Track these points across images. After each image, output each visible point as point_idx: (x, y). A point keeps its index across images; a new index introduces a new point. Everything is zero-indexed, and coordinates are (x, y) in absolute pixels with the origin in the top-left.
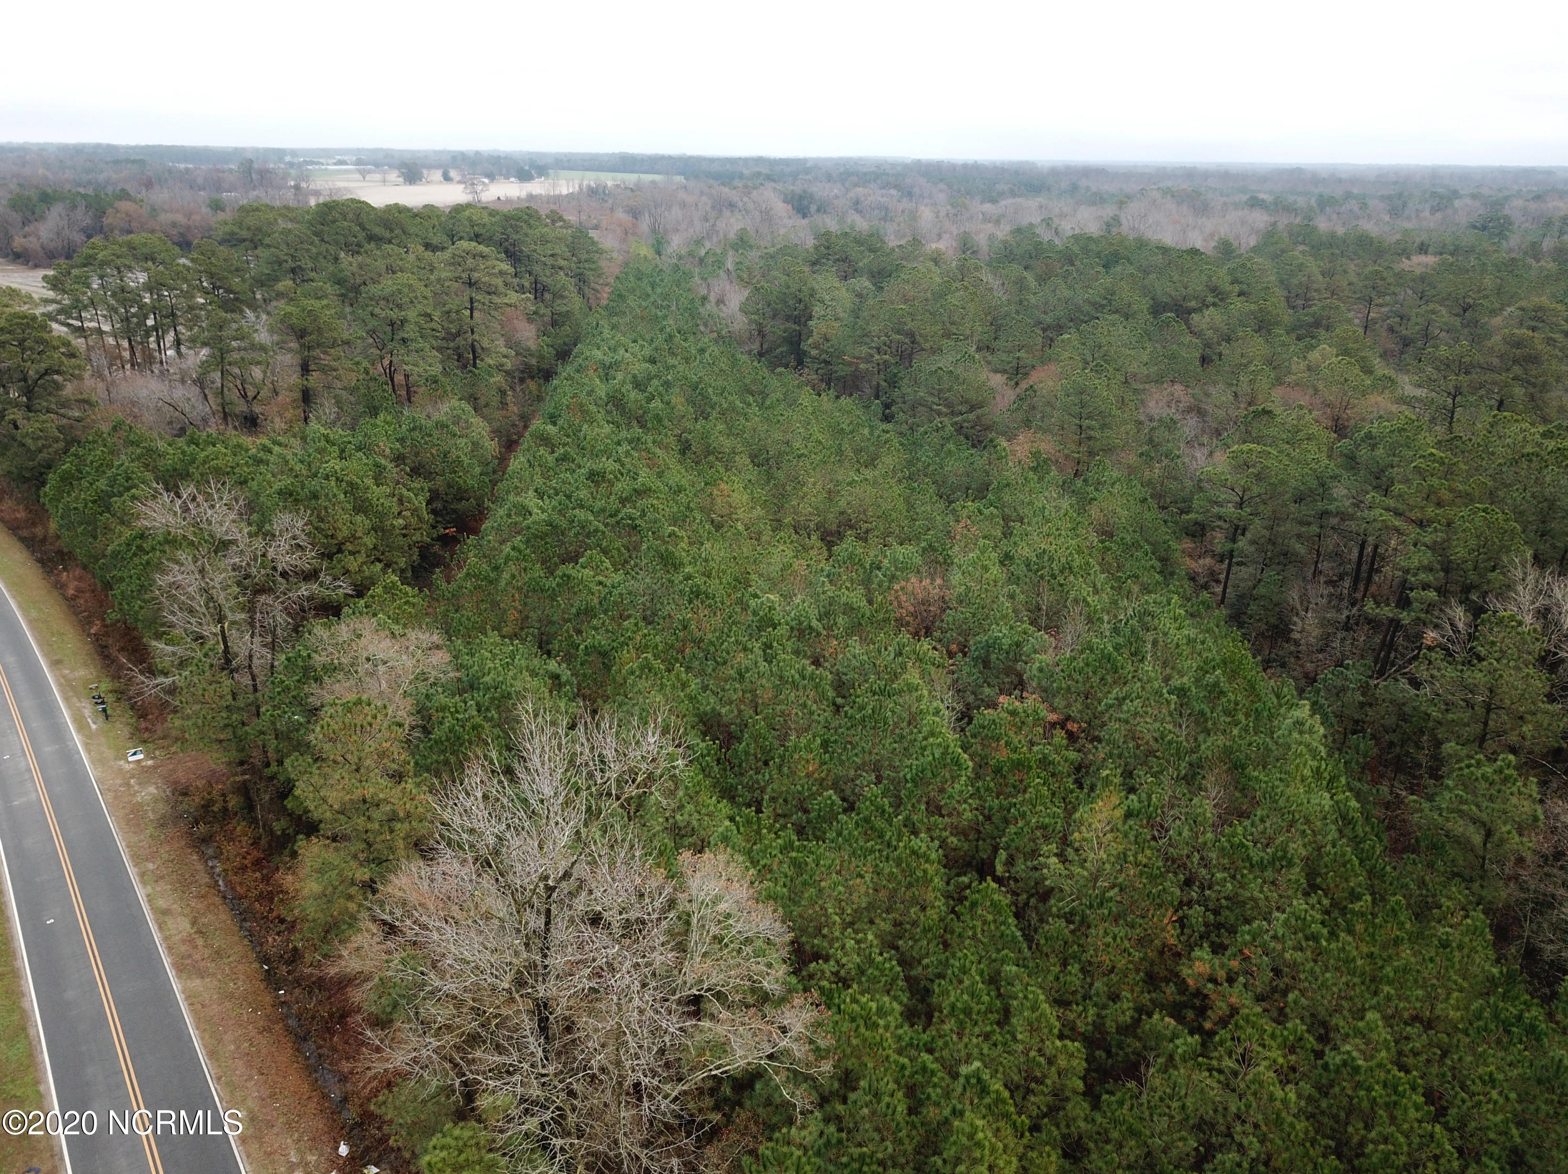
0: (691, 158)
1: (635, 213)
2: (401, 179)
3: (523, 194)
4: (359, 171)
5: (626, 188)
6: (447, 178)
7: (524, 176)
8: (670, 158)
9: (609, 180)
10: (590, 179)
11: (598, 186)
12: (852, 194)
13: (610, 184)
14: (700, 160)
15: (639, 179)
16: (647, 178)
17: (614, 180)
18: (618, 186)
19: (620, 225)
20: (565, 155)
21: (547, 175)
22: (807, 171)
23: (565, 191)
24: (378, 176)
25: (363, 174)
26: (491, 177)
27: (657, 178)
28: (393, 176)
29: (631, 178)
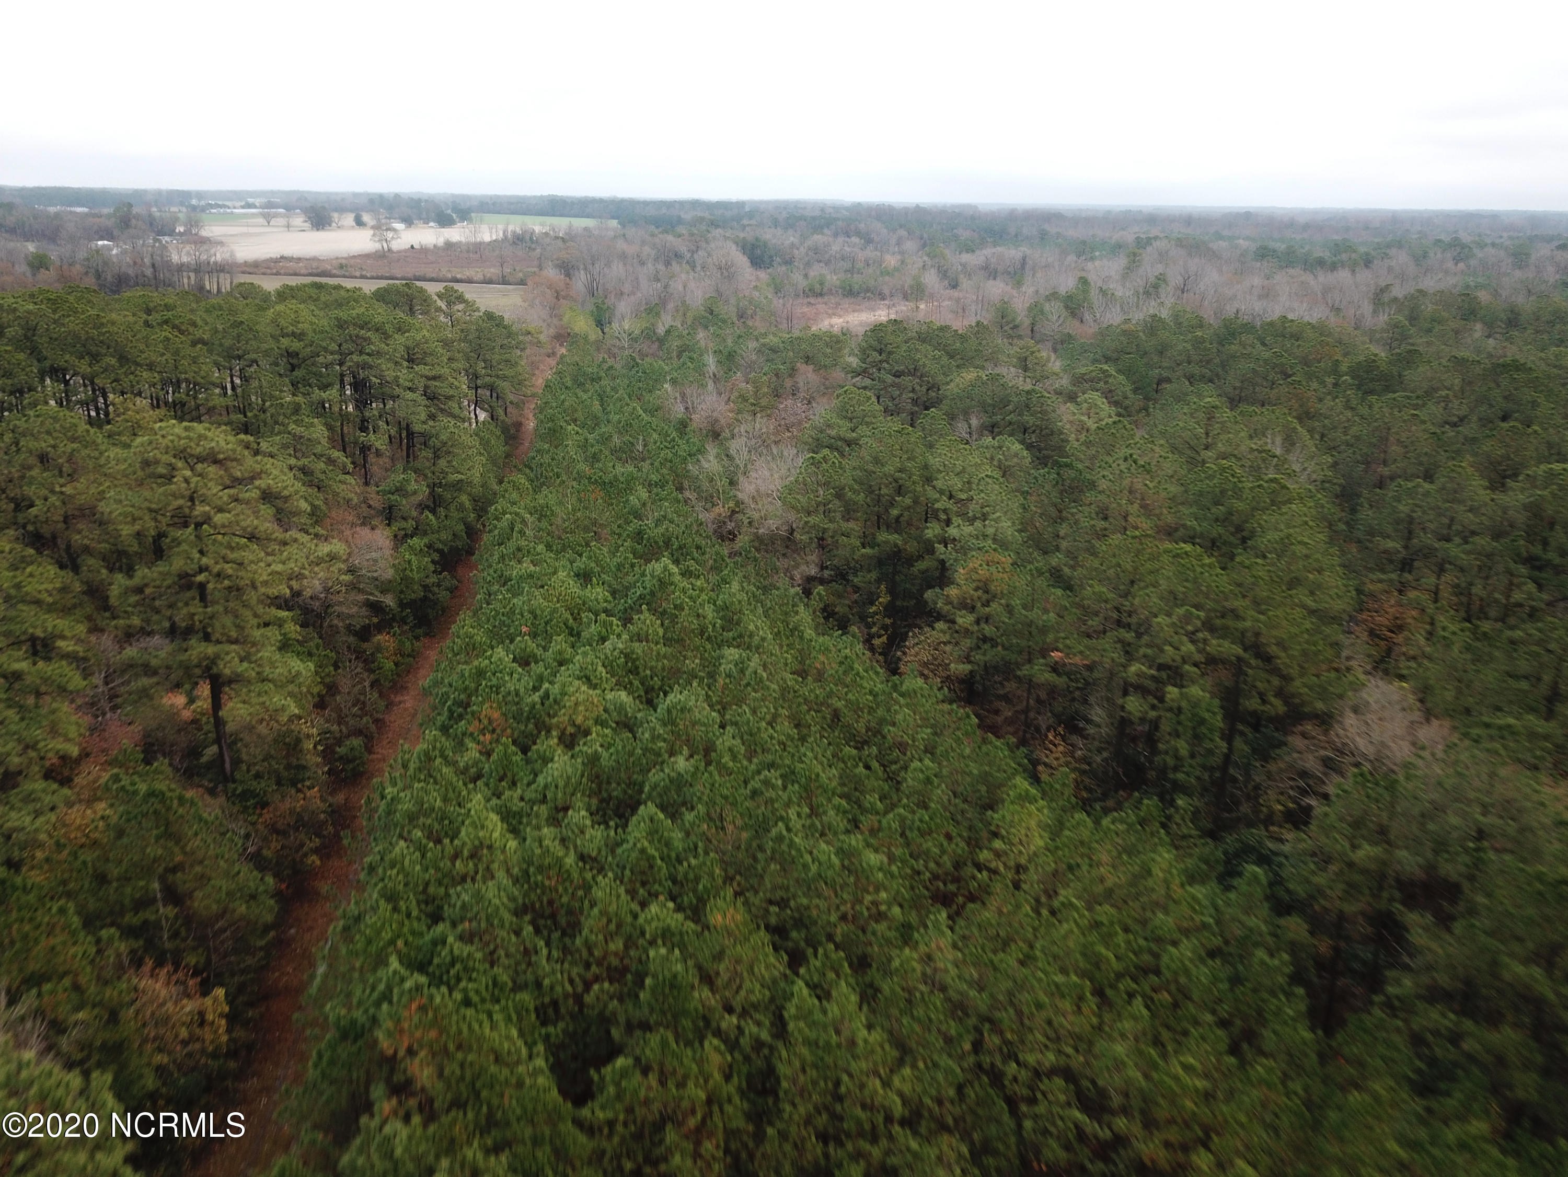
0: (623, 201)
1: (567, 269)
2: (308, 225)
3: (441, 242)
4: (264, 216)
5: (557, 238)
6: (359, 223)
7: (444, 221)
8: (601, 201)
9: (538, 225)
10: (515, 224)
11: (524, 232)
12: (809, 243)
13: (537, 229)
14: (633, 203)
15: (570, 227)
16: (580, 223)
17: (542, 225)
18: (546, 234)
19: (550, 287)
20: (491, 197)
21: (470, 220)
22: (751, 215)
23: (487, 238)
24: (281, 221)
25: (268, 218)
26: (408, 222)
27: (589, 223)
28: (299, 220)
29: (561, 224)
